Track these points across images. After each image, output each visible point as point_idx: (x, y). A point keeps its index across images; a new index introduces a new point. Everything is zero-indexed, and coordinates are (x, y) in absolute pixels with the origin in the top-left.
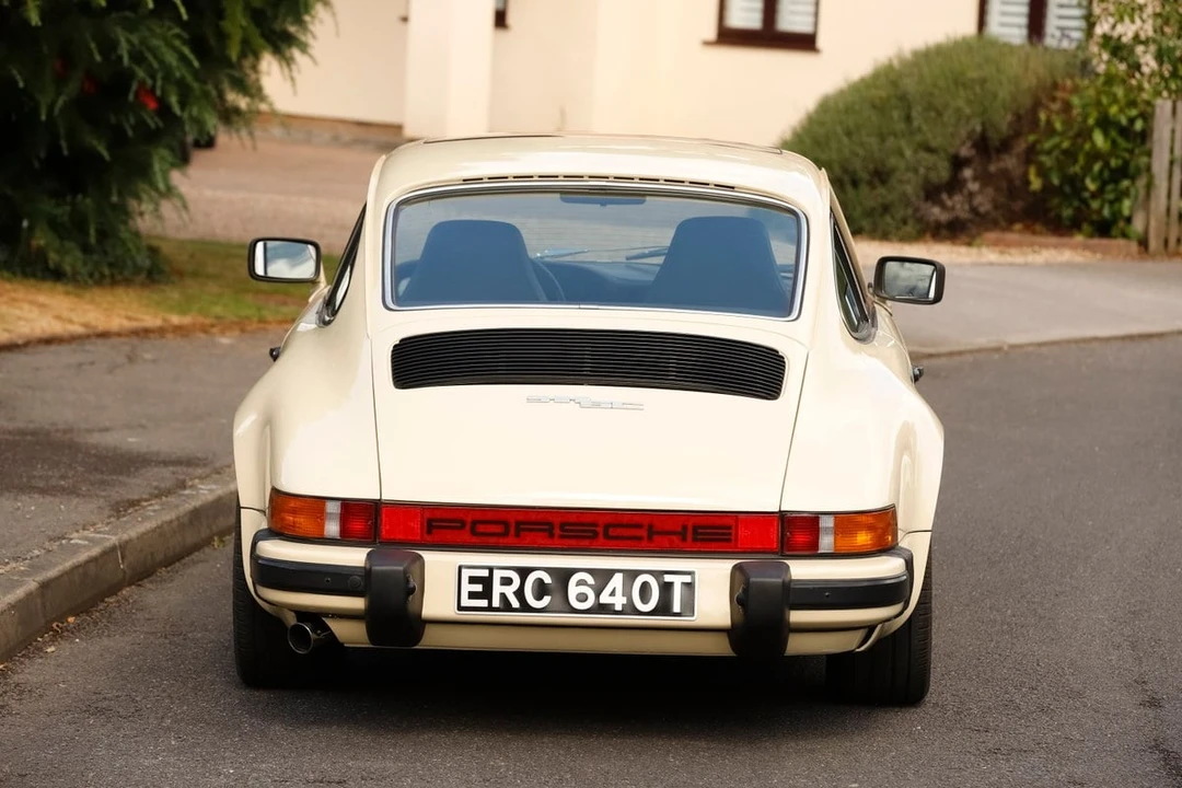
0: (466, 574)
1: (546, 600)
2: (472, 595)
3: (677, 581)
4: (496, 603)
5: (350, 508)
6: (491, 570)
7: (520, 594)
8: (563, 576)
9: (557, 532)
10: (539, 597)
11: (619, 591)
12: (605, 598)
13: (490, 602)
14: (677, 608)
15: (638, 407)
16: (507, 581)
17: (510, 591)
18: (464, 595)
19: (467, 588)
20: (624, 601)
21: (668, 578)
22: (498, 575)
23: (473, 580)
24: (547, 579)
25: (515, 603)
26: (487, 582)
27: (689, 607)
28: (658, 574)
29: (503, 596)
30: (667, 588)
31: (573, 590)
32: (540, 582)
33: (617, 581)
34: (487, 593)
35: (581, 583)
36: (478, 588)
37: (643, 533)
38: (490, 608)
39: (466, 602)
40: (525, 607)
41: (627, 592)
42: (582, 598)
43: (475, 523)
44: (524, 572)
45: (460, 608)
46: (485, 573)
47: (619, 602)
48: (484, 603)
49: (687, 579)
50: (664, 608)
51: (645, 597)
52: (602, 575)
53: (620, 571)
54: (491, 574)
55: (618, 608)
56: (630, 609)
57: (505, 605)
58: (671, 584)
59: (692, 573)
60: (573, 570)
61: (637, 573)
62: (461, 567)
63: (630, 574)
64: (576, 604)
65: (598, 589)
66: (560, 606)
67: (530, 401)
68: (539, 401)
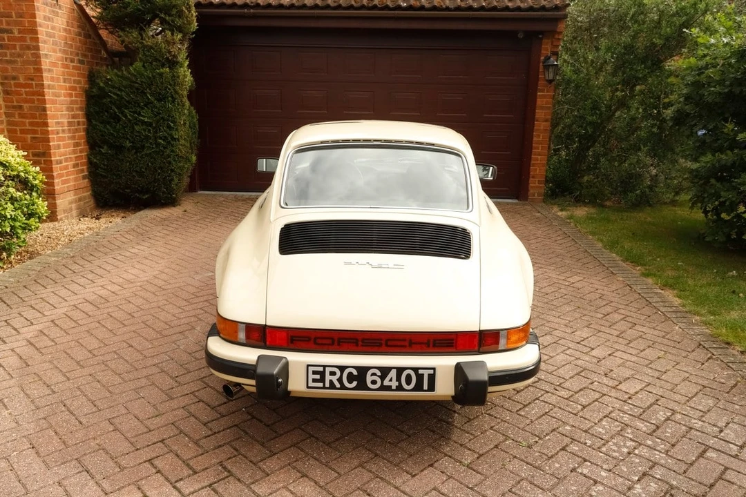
0: (311, 369)
1: (355, 383)
2: (314, 381)
3: (426, 373)
4: (327, 385)
5: (250, 328)
7: (340, 380)
8: (363, 370)
9: (360, 343)
10: (350, 381)
11: (394, 379)
12: (386, 383)
13: (324, 385)
14: (425, 387)
16: (333, 374)
17: (334, 379)
18: (310, 380)
19: (311, 376)
20: (397, 384)
21: (420, 372)
22: (328, 370)
23: (314, 373)
24: (355, 373)
25: (338, 385)
26: (322, 374)
27: (432, 387)
28: (416, 370)
29: (331, 382)
30: (420, 378)
31: (369, 379)
32: (350, 374)
33: (393, 373)
34: (322, 380)
35: (374, 374)
36: (318, 377)
37: (407, 343)
38: (324, 388)
39: (311, 384)
40: (343, 387)
41: (399, 379)
42: (374, 382)
43: (315, 339)
44: (342, 368)
45: (308, 387)
46: (321, 369)
47: (394, 384)
48: (321, 385)
49: (431, 372)
51: (408, 382)
52: (385, 371)
53: (394, 368)
54: (324, 369)
55: (394, 388)
56: (400, 388)
57: (332, 386)
58: (422, 375)
59: (434, 369)
60: (369, 368)
61: (404, 369)
62: (308, 366)
63: (400, 370)
64: (371, 386)
65: (383, 378)
66: (362, 387)
67: (346, 264)
68: (350, 264)
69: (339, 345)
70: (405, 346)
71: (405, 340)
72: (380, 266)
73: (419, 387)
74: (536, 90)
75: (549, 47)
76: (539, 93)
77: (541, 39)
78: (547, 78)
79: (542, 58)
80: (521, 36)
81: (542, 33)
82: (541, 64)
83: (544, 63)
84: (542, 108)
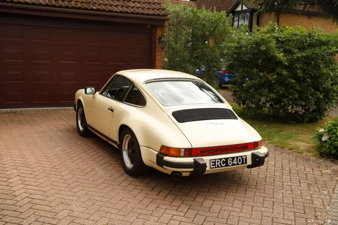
0: (211, 161)
1: (225, 164)
2: (213, 165)
4: (217, 166)
5: (186, 150)
6: (215, 160)
7: (220, 164)
8: (227, 159)
9: (223, 150)
10: (223, 164)
11: (236, 161)
12: (234, 163)
14: (244, 163)
16: (218, 162)
17: (218, 163)
18: (211, 165)
19: (212, 164)
20: (237, 162)
21: (243, 157)
22: (217, 161)
23: (212, 162)
24: (225, 160)
25: (220, 166)
26: (215, 162)
27: (246, 162)
28: (241, 157)
29: (218, 165)
31: (229, 162)
32: (223, 161)
34: (215, 165)
35: (230, 160)
36: (213, 164)
38: (216, 167)
39: (212, 167)
40: (222, 166)
41: (237, 161)
42: (230, 163)
43: (209, 151)
44: (221, 159)
45: (211, 168)
46: (214, 161)
47: (236, 163)
48: (214, 167)
49: (246, 157)
51: (240, 161)
52: (233, 158)
53: (235, 157)
54: (215, 161)
55: (236, 164)
56: (238, 164)
57: (218, 167)
58: (243, 158)
59: (246, 156)
61: (238, 157)
62: (210, 160)
63: (237, 157)
64: (229, 164)
65: (233, 161)
66: (227, 165)
67: (206, 124)
68: (207, 124)
69: (216, 152)
70: (235, 150)
71: (235, 148)
72: (217, 124)
73: (243, 163)
74: (155, 52)
75: (160, 32)
76: (157, 54)
77: (157, 28)
78: (161, 47)
79: (157, 37)
80: (149, 27)
81: (157, 26)
82: (157, 40)
83: (158, 40)
84: (158, 60)
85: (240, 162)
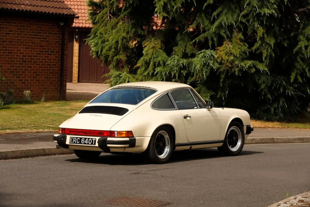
1: (79, 142)
2: (71, 141)
3: (94, 140)
4: (73, 142)
5: (63, 129)
6: (73, 137)
7: (76, 141)
8: (81, 138)
9: (83, 133)
12: (85, 142)
14: (93, 144)
15: (101, 116)
16: (75, 139)
17: (75, 141)
21: (93, 139)
22: (74, 138)
23: (71, 139)
24: (79, 139)
25: (76, 142)
26: (73, 139)
27: (95, 144)
28: (92, 139)
30: (93, 141)
31: (82, 141)
32: (78, 139)
33: (87, 140)
34: (72, 141)
35: (83, 140)
36: (72, 140)
37: (93, 133)
38: (73, 143)
40: (77, 143)
41: (88, 141)
42: (83, 142)
43: (74, 131)
44: (77, 138)
45: (70, 143)
46: (73, 138)
47: (87, 142)
48: (72, 142)
49: (95, 139)
50: (92, 144)
52: (85, 139)
53: (87, 138)
56: (88, 144)
57: (74, 143)
60: (82, 138)
62: (70, 137)
63: (89, 139)
65: (85, 141)
66: (80, 143)
85: (90, 142)
